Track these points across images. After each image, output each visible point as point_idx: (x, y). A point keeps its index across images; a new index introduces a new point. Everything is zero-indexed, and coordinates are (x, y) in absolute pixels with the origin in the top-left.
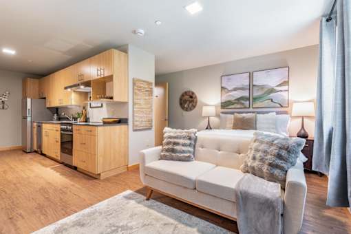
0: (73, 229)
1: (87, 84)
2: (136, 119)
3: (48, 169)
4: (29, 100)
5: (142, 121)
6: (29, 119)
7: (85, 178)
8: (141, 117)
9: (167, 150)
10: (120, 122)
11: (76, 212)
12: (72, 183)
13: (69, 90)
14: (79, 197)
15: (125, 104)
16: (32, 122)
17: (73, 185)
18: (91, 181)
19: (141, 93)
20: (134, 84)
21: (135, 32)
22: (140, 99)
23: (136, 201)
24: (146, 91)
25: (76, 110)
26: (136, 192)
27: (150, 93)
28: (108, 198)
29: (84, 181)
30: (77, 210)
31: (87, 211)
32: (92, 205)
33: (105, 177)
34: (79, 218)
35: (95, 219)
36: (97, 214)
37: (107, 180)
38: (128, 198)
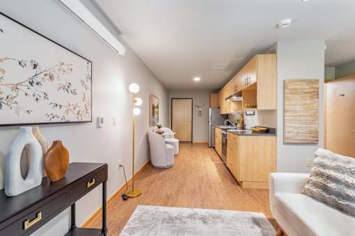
0: (198, 221)
1: (239, 94)
2: (287, 129)
3: (213, 163)
4: (210, 109)
5: (298, 132)
6: (210, 123)
7: (231, 181)
8: (297, 128)
9: (315, 184)
10: (269, 131)
11: (208, 208)
12: (220, 181)
13: (228, 100)
14: (218, 196)
15: (273, 112)
16: (212, 125)
17: (220, 184)
18: (234, 186)
19: (297, 96)
20: (285, 87)
21: (278, 26)
22: (295, 105)
23: (262, 231)
24: (306, 93)
25: (238, 117)
26: (269, 219)
27: (315, 94)
28: (238, 210)
29: (230, 183)
30: (210, 206)
31: (215, 212)
32: (222, 209)
33: (247, 187)
34: (207, 214)
35: (216, 224)
36: (219, 220)
37: (248, 191)
38: (256, 222)
